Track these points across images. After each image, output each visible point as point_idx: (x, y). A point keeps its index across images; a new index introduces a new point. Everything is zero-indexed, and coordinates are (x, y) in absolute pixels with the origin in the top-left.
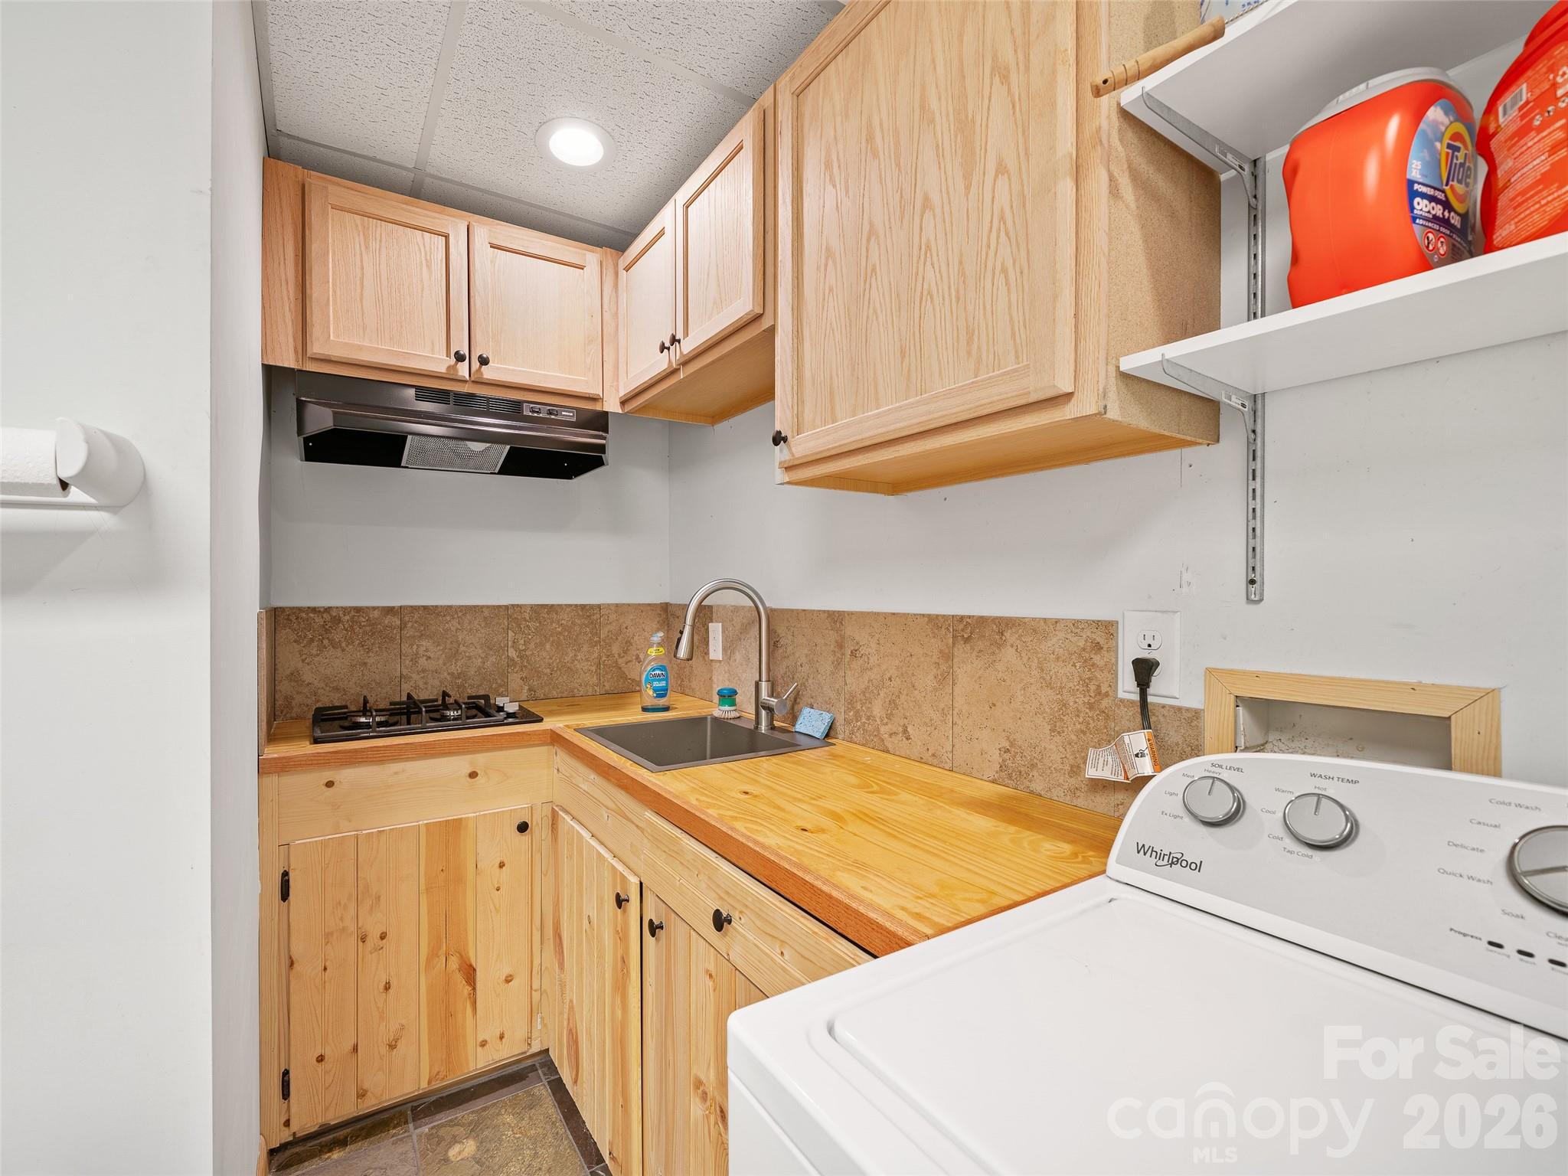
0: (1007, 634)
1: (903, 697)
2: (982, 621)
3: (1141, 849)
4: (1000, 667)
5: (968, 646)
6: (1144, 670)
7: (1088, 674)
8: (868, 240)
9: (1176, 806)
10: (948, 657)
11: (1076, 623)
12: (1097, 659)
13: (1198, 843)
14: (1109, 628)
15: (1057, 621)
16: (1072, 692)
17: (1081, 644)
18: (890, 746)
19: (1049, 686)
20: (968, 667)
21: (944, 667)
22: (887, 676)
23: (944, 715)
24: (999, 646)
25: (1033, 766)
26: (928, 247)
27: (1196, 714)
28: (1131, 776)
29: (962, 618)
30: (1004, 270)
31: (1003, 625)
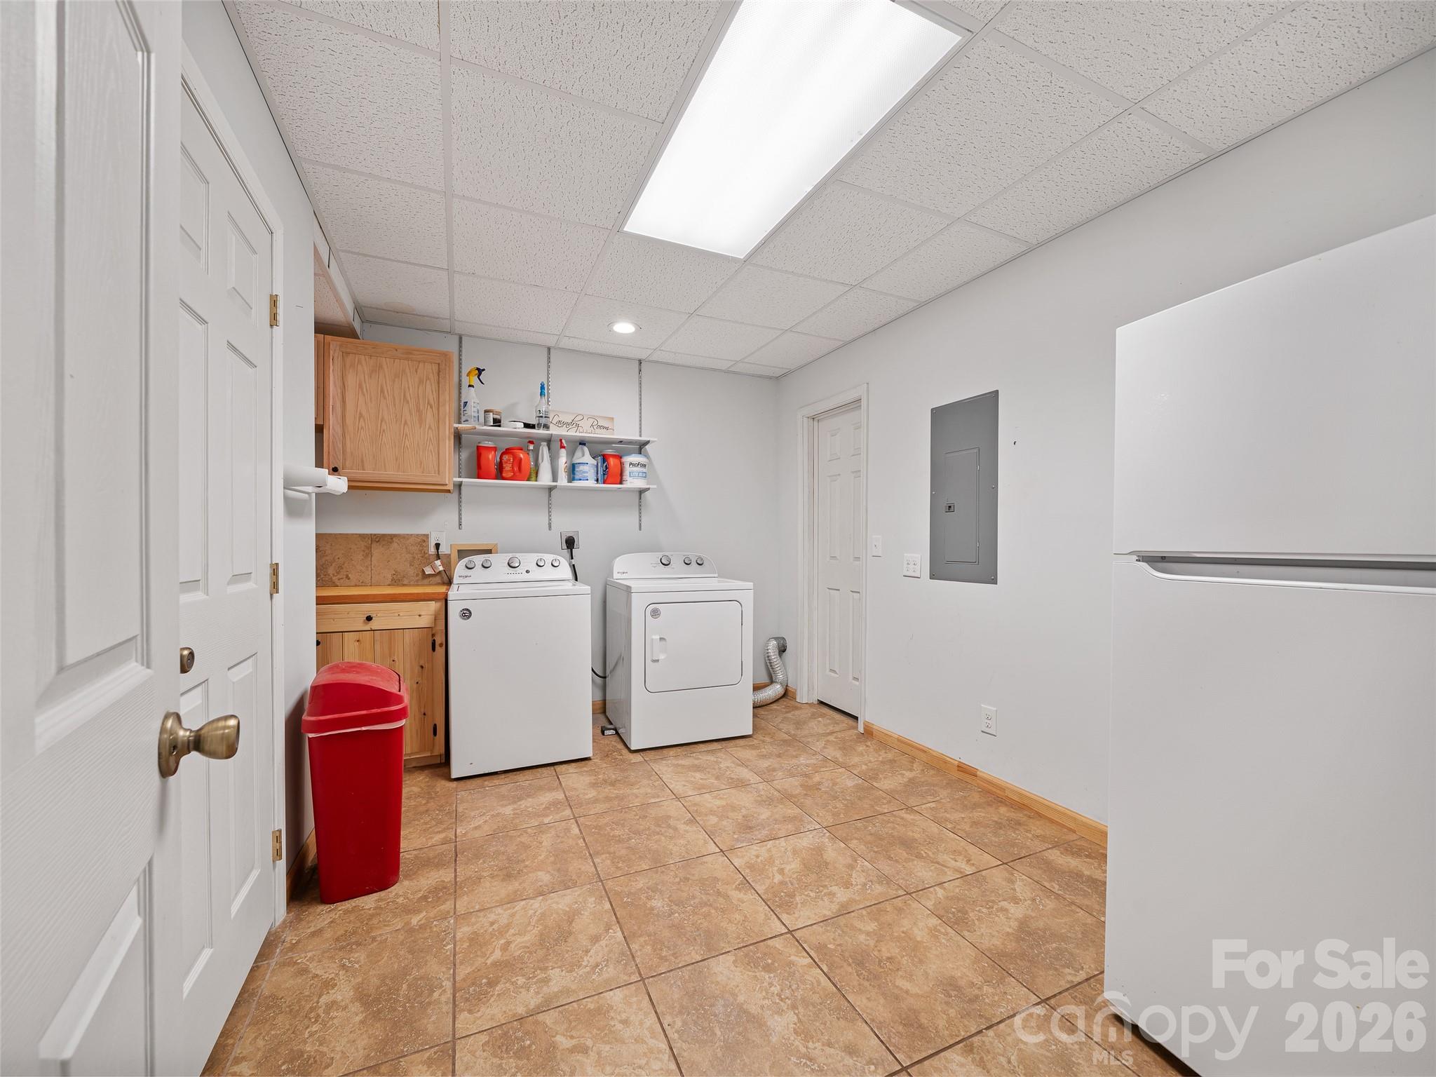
0: (394, 539)
1: (346, 565)
2: (384, 535)
3: (460, 577)
4: (391, 549)
5: (378, 544)
6: (438, 546)
7: (421, 548)
8: (382, 421)
9: (464, 568)
10: (369, 548)
11: (417, 535)
12: (424, 544)
13: (469, 572)
14: (427, 536)
15: (412, 535)
16: (417, 554)
17: (419, 540)
18: (338, 584)
19: (409, 553)
20: (377, 551)
21: (367, 551)
22: (337, 557)
23: (367, 567)
24: (391, 543)
25: (404, 577)
26: (406, 435)
27: (450, 555)
28: (437, 571)
29: (375, 535)
30: (431, 451)
31: (392, 537)
